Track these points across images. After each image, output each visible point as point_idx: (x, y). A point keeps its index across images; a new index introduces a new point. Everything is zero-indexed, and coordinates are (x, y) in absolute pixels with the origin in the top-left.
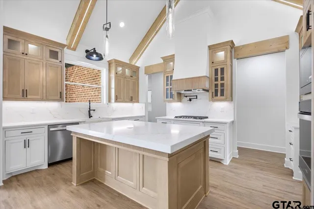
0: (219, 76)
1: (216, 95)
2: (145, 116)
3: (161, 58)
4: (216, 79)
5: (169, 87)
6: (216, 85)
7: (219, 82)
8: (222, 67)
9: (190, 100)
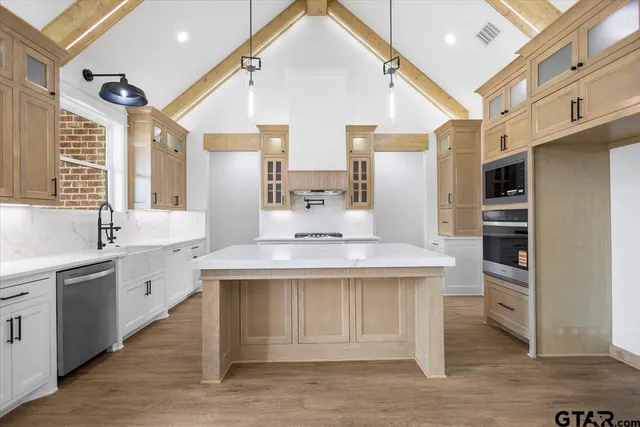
0: (360, 173)
1: (356, 200)
2: (205, 239)
3: (258, 126)
4: (356, 177)
5: (274, 182)
6: (356, 186)
7: (360, 181)
8: (364, 159)
9: (308, 207)
